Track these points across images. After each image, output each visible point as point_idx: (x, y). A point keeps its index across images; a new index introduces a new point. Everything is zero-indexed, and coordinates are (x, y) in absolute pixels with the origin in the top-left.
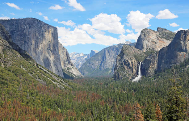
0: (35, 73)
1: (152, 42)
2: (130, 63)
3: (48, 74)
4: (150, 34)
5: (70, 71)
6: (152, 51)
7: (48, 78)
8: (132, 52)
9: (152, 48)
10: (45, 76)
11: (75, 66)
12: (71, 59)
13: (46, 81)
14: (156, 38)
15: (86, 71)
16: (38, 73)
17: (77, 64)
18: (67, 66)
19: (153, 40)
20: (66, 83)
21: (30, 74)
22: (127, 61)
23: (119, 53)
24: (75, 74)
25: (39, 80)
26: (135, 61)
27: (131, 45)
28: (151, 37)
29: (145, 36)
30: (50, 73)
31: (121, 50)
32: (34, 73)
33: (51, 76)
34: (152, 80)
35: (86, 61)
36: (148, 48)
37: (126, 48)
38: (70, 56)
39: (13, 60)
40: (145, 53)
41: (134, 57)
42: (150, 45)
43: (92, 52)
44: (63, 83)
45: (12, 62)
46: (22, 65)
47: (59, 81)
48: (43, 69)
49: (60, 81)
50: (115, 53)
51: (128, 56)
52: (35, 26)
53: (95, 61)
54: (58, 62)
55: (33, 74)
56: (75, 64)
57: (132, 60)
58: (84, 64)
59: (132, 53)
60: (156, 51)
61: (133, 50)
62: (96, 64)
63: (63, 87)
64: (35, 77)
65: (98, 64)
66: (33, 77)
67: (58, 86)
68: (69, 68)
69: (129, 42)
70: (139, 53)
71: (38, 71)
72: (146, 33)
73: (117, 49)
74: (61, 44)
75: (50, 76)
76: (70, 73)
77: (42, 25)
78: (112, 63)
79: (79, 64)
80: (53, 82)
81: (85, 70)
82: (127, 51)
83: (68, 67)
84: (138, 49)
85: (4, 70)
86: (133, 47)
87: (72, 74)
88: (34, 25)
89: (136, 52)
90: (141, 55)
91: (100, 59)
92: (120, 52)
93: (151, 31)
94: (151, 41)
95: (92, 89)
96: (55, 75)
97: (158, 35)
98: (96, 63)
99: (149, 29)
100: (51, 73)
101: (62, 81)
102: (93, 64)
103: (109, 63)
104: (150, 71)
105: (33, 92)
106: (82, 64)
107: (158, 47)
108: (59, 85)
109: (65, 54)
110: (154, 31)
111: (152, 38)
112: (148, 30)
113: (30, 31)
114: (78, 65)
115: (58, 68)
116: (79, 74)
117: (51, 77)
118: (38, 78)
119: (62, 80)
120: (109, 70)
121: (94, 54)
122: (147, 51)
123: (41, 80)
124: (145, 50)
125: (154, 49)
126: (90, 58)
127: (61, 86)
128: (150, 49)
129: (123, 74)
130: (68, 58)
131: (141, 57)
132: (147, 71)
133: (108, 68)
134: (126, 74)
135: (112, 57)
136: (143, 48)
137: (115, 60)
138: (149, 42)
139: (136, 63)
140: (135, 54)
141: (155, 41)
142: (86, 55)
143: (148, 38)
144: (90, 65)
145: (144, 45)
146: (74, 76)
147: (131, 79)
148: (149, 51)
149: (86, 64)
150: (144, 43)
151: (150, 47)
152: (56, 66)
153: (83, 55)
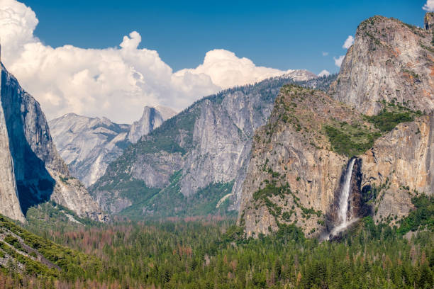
1: (402, 74)
2: (311, 162)
4: (396, 40)
6: (403, 112)
9: (400, 101)
12: (55, 143)
14: (419, 59)
15: (123, 195)
17: (81, 164)
19: (409, 65)
22: (297, 151)
24: (71, 207)
26: (333, 155)
28: (399, 52)
29: (371, 49)
35: (121, 154)
36: (384, 101)
37: (293, 97)
38: (53, 134)
40: (371, 120)
41: (325, 139)
42: (393, 86)
44: (19, 247)
49: (6, 240)
50: (247, 121)
51: (300, 134)
53: (162, 152)
57: (318, 148)
58: (112, 166)
59: (318, 119)
62: (164, 167)
63: (22, 266)
72: (377, 36)
78: (236, 162)
79: (89, 166)
81: (117, 193)
86: (325, 95)
87: (61, 208)
89: (334, 115)
90: (355, 131)
91: (181, 144)
94: (398, 70)
97: (429, 44)
101: (16, 241)
102: (153, 165)
104: (393, 195)
106: (106, 166)
109: (30, 121)
111: (403, 56)
112: (389, 24)
114: (88, 169)
119: (14, 236)
120: (223, 193)
122: (380, 114)
124: (372, 110)
125: (411, 105)
126: (140, 141)
127: (10, 261)
128: (393, 101)
129: (279, 209)
130: (45, 139)
131: (355, 135)
132: (382, 198)
133: (218, 185)
134: (293, 208)
135: (235, 136)
136: (367, 100)
137: (249, 150)
138: (390, 75)
139: (336, 161)
140: (330, 124)
141: (416, 68)
142: (123, 127)
143: (386, 58)
144: (139, 171)
145: (368, 88)
146: (67, 215)
147: (313, 231)
148: (389, 111)
149: (123, 168)
150: (371, 77)
151: (395, 96)
153: (111, 129)
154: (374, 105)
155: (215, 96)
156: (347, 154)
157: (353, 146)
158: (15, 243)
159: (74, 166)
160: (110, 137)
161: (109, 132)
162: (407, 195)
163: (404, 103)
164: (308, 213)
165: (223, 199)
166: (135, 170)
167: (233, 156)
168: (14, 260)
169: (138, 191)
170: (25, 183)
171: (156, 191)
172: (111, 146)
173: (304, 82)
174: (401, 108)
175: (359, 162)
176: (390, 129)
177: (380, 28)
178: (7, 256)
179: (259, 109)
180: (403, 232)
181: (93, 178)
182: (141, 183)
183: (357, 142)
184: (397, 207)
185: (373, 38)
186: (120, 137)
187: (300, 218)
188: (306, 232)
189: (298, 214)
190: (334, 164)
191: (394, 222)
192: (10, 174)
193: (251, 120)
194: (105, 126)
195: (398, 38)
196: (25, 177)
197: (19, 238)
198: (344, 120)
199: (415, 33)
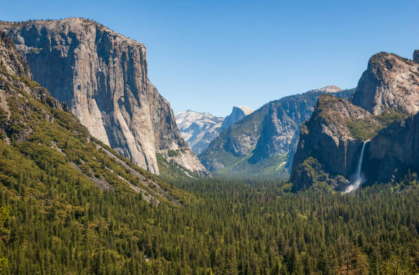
0: (86, 161)
1: (398, 89)
2: (338, 143)
3: (120, 164)
4: (394, 68)
5: (176, 159)
6: (397, 113)
7: (120, 177)
8: (344, 115)
9: (396, 106)
10: (112, 171)
11: (190, 148)
12: (179, 128)
13: (113, 183)
14: (409, 80)
15: (219, 162)
16: (94, 163)
18: (167, 148)
19: (402, 83)
20: (166, 190)
21: (73, 165)
23: (308, 117)
24: (188, 167)
25: (95, 179)
27: (341, 96)
28: (396, 76)
29: (378, 73)
30: (124, 164)
31: (312, 109)
32: (83, 162)
33: (127, 172)
34: (395, 190)
35: (218, 135)
36: (385, 106)
37: (326, 103)
38: (178, 122)
39: (31, 127)
40: (377, 118)
41: (347, 129)
42: (391, 96)
43: (237, 111)
44: (156, 190)
45: (31, 131)
46: (55, 140)
47: (146, 185)
48: (106, 151)
49: (149, 186)
51: (331, 126)
52: (88, 40)
53: (244, 135)
54: (145, 134)
55: (81, 164)
56: (189, 143)
57: (342, 135)
58: (213, 143)
59: (342, 116)
60: (408, 114)
61: (345, 109)
62: (245, 144)
63: (158, 202)
64: (85, 171)
65: (252, 144)
66: (80, 172)
67: (145, 197)
68: (173, 151)
69: (336, 88)
70: (361, 117)
71: (95, 158)
72: (382, 65)
73: (303, 105)
74: (155, 89)
75: (123, 172)
76: (176, 164)
78: (289, 142)
80: (132, 186)
81: (215, 160)
82: (330, 112)
83: (171, 149)
84: (360, 108)
85: (9, 150)
86: (347, 102)
87: (181, 167)
89: (353, 114)
90: (366, 124)
91: (256, 130)
93: (397, 60)
94: (395, 86)
95: (234, 211)
96: (136, 170)
97: (415, 70)
98: (245, 142)
99: (392, 54)
100: (127, 163)
101: (155, 186)
102: (237, 143)
103: (279, 143)
105: (82, 210)
106: (209, 142)
107: (412, 102)
108: (147, 195)
110: (405, 60)
111: (398, 77)
112: (390, 57)
115: (146, 153)
116: (200, 167)
117: (126, 174)
118: (93, 174)
119: (154, 184)
120: (281, 161)
121: (241, 118)
122: (383, 114)
123: (101, 181)
124: (378, 112)
125: (403, 109)
126: (230, 128)
127: (152, 199)
128: (391, 107)
130: (172, 125)
131: (366, 128)
136: (374, 104)
140: (350, 120)
141: (407, 85)
142: (220, 119)
145: (376, 98)
146: (185, 172)
148: (389, 112)
149: (219, 144)
151: (392, 103)
152: (140, 144)
153: (212, 119)
154: (379, 109)
155: (277, 101)
156: (360, 139)
158: (154, 188)
160: (212, 125)
161: (211, 122)
163: (398, 108)
165: (281, 166)
166: (226, 145)
167: (288, 139)
168: (154, 198)
170: (160, 152)
171: (239, 158)
172: (212, 130)
173: (334, 93)
175: (368, 144)
177: (384, 60)
178: (150, 195)
181: (200, 150)
182: (229, 154)
183: (367, 132)
185: (379, 66)
186: (218, 125)
192: (151, 146)
193: (299, 117)
194: (209, 118)
195: (396, 67)
196: (160, 149)
197: (157, 185)
198: (359, 117)
199: (407, 63)
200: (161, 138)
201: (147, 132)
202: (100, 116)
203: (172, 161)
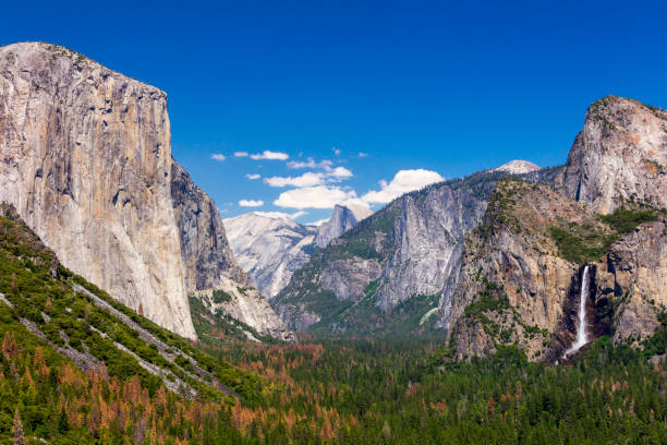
0: (53, 315)
1: (642, 165)
2: (535, 270)
4: (634, 125)
5: (228, 308)
6: (645, 210)
7: (120, 346)
8: (545, 215)
9: (641, 196)
10: (103, 335)
11: (255, 285)
12: (232, 247)
13: (105, 358)
14: (662, 147)
15: (310, 309)
16: (69, 319)
17: (261, 272)
18: (211, 286)
19: (650, 153)
20: (210, 369)
21: (28, 324)
22: (517, 258)
23: (478, 219)
24: (250, 322)
25: (72, 352)
26: (560, 262)
28: (638, 139)
29: (605, 135)
30: (126, 319)
31: (485, 205)
32: (47, 318)
33: (135, 335)
35: (308, 260)
36: (621, 197)
37: (510, 193)
38: (230, 237)
40: (607, 219)
41: (551, 243)
42: (632, 179)
44: (190, 369)
47: (170, 359)
48: (92, 295)
49: (176, 361)
50: (456, 221)
51: (521, 237)
52: (57, 84)
53: (356, 258)
54: (167, 261)
55: (42, 321)
57: (542, 254)
58: (297, 274)
59: (542, 219)
60: (664, 210)
61: (545, 205)
62: (358, 276)
63: (194, 393)
64: (52, 336)
66: (42, 336)
67: (169, 384)
68: (221, 292)
70: (578, 219)
71: (69, 310)
72: (612, 119)
75: (126, 335)
76: (230, 318)
77: (91, 78)
78: (443, 270)
79: (271, 274)
80: (142, 364)
81: (302, 307)
82: (518, 212)
83: (218, 288)
86: (549, 191)
87: (238, 322)
88: (55, 79)
89: (561, 213)
90: (587, 233)
91: (378, 248)
92: (479, 214)
94: (637, 159)
98: (359, 271)
100: (134, 319)
101: (187, 362)
102: (345, 274)
103: (426, 268)
104: (635, 311)
105: (45, 412)
106: (290, 274)
108: (173, 380)
109: (204, 222)
111: (643, 143)
113: (31, 106)
114: (269, 278)
115: (169, 297)
116: (274, 323)
117: (132, 340)
118: (67, 340)
119: (186, 357)
120: (428, 306)
121: (350, 226)
122: (617, 213)
123: (82, 356)
124: (607, 208)
125: (655, 201)
126: (329, 245)
127: (181, 386)
128: (632, 198)
129: (496, 327)
130: (219, 241)
131: (587, 238)
132: (621, 313)
133: (422, 297)
134: (513, 325)
135: (442, 239)
136: (600, 195)
137: (458, 256)
138: (629, 165)
139: (563, 269)
140: (556, 225)
141: (659, 157)
142: (310, 229)
143: (622, 146)
144: (329, 280)
145: (602, 181)
146: (246, 333)
147: (538, 354)
148: (628, 209)
149: (311, 277)
150: (605, 168)
151: (634, 190)
152: (158, 281)
153: (296, 230)
154: (610, 202)
155: (417, 192)
156: (577, 260)
157: (585, 251)
158: (187, 366)
159: (253, 275)
160: (295, 241)
161: (294, 234)
162: (651, 311)
163: (646, 200)
164: (531, 331)
165: (428, 314)
166: (324, 279)
167: (439, 263)
168: (185, 385)
169: (328, 304)
170: (197, 294)
171: (348, 304)
172: (296, 250)
173: (524, 175)
174: (642, 205)
175: (593, 270)
176: (629, 231)
177: (614, 110)
178: (178, 380)
179: (470, 207)
180: (648, 356)
181: (275, 289)
182: (331, 295)
183: (589, 246)
184: (640, 325)
185: (606, 122)
186: (307, 241)
187: (522, 339)
188: (530, 354)
189: (519, 333)
190: (563, 273)
191: (636, 343)
192: (179, 283)
193: (461, 221)
194: (289, 228)
195: (636, 123)
196: (198, 288)
197: (191, 359)
198: (573, 220)
199: (657, 116)
200: (200, 269)
201: (171, 257)
202: (80, 228)
203: (220, 312)
